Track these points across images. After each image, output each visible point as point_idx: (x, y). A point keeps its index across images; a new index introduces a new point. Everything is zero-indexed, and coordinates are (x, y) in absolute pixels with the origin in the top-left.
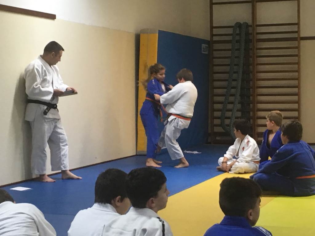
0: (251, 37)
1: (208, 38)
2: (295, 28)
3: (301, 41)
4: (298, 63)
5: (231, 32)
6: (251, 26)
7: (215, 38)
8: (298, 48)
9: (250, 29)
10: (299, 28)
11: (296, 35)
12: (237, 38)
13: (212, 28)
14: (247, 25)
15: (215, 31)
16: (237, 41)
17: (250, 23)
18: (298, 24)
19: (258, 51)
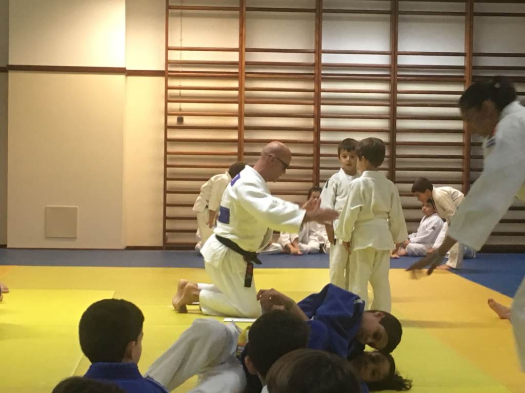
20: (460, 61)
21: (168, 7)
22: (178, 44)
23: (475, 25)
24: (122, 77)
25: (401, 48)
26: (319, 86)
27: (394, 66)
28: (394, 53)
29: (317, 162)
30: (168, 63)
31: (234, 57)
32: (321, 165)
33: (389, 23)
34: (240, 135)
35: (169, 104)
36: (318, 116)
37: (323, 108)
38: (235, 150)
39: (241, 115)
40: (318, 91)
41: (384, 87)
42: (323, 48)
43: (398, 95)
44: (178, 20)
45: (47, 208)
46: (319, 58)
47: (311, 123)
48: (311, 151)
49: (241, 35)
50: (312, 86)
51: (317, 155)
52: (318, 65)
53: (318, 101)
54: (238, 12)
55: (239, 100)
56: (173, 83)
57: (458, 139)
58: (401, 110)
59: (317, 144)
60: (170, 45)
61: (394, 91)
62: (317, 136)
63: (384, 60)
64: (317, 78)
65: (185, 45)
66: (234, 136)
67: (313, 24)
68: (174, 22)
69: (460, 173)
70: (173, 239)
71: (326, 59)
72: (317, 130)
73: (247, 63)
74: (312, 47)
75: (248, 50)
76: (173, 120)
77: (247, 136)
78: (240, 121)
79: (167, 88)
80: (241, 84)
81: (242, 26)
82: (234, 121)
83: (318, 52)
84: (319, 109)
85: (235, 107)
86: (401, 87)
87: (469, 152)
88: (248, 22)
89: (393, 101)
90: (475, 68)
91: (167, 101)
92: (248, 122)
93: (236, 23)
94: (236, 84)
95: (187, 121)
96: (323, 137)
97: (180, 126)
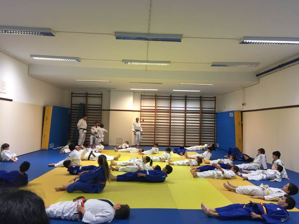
0: (85, 108)
1: (70, 108)
2: (100, 107)
3: (103, 111)
4: (101, 118)
5: (79, 106)
6: (85, 105)
7: (73, 108)
8: (101, 113)
9: (85, 106)
10: (102, 107)
11: (101, 109)
12: (81, 108)
13: (72, 104)
14: (84, 105)
15: (73, 106)
16: (81, 110)
17: (85, 104)
18: (101, 105)
19: (88, 113)
20: (199, 109)
21: (141, 98)
22: (143, 106)
23: (202, 102)
24: (132, 112)
25: (187, 107)
26: (171, 114)
27: (186, 110)
28: (186, 108)
29: (170, 129)
30: (141, 109)
31: (154, 108)
32: (171, 130)
33: (185, 102)
34: (155, 123)
35: (141, 118)
36: (170, 120)
37: (172, 118)
38: (154, 126)
39: (155, 120)
40: (170, 115)
41: (184, 114)
42: (172, 106)
43: (187, 116)
44: (143, 101)
45: (117, 138)
46: (171, 109)
47: (169, 121)
48: (169, 127)
49: (155, 104)
50: (169, 114)
51: (170, 128)
52: (170, 110)
53: (170, 117)
54: (155, 99)
55: (155, 117)
56: (142, 113)
57: (198, 125)
58: (187, 119)
59: (170, 125)
60: (142, 106)
61: (186, 115)
62: (170, 124)
63: (184, 109)
64: (170, 112)
65: (144, 106)
66: (154, 124)
67: (170, 102)
68: (142, 101)
69: (199, 132)
70: (141, 144)
71: (172, 109)
72: (170, 123)
73: (157, 109)
74: (169, 106)
75: (157, 107)
76: (142, 120)
77: (157, 124)
78: (155, 121)
79: (141, 114)
80: (155, 113)
81: (156, 102)
82: (154, 121)
83: (171, 107)
84: (171, 118)
85: (154, 118)
86: (187, 114)
87: (200, 127)
88: (157, 101)
89: (185, 117)
90: (202, 111)
91: (141, 117)
92: (157, 121)
93: (155, 101)
94: (154, 113)
95: (145, 121)
96: (172, 124)
97: (143, 122)
